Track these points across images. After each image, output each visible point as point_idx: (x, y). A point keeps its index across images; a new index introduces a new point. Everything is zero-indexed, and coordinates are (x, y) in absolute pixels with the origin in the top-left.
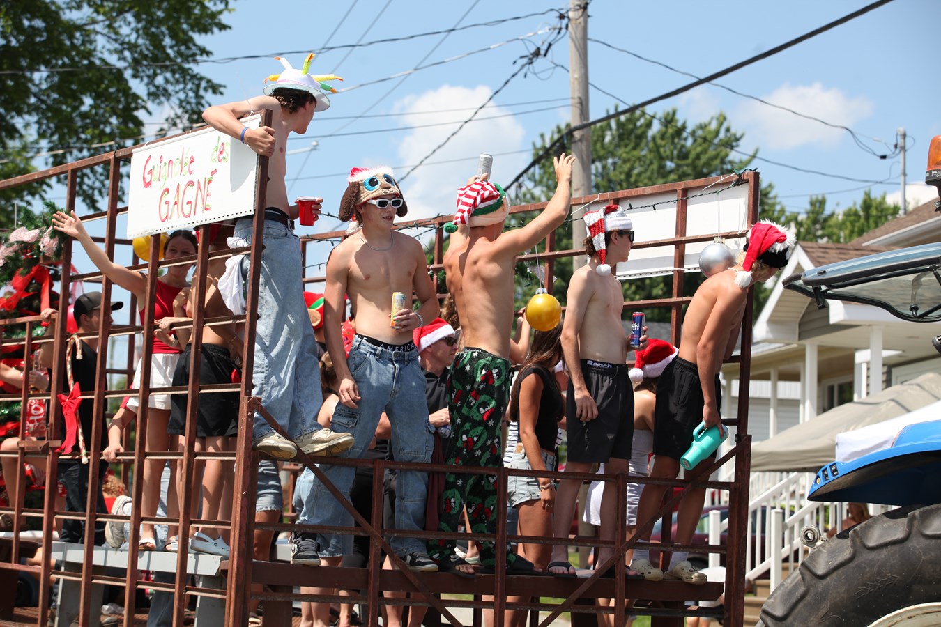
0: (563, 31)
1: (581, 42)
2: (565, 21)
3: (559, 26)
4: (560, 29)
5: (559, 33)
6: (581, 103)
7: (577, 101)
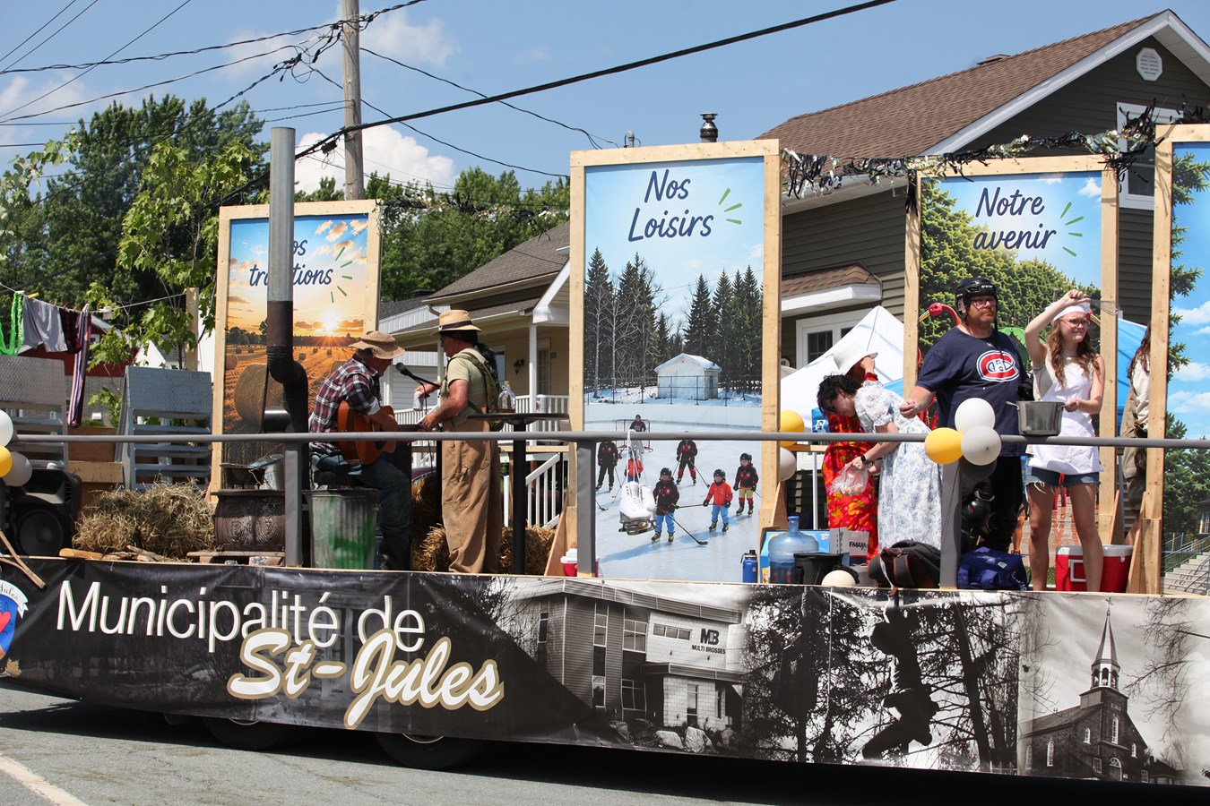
0: (333, 41)
1: (354, 50)
2: (336, 32)
3: (330, 35)
4: (331, 38)
5: (329, 41)
6: (354, 105)
7: (351, 103)
